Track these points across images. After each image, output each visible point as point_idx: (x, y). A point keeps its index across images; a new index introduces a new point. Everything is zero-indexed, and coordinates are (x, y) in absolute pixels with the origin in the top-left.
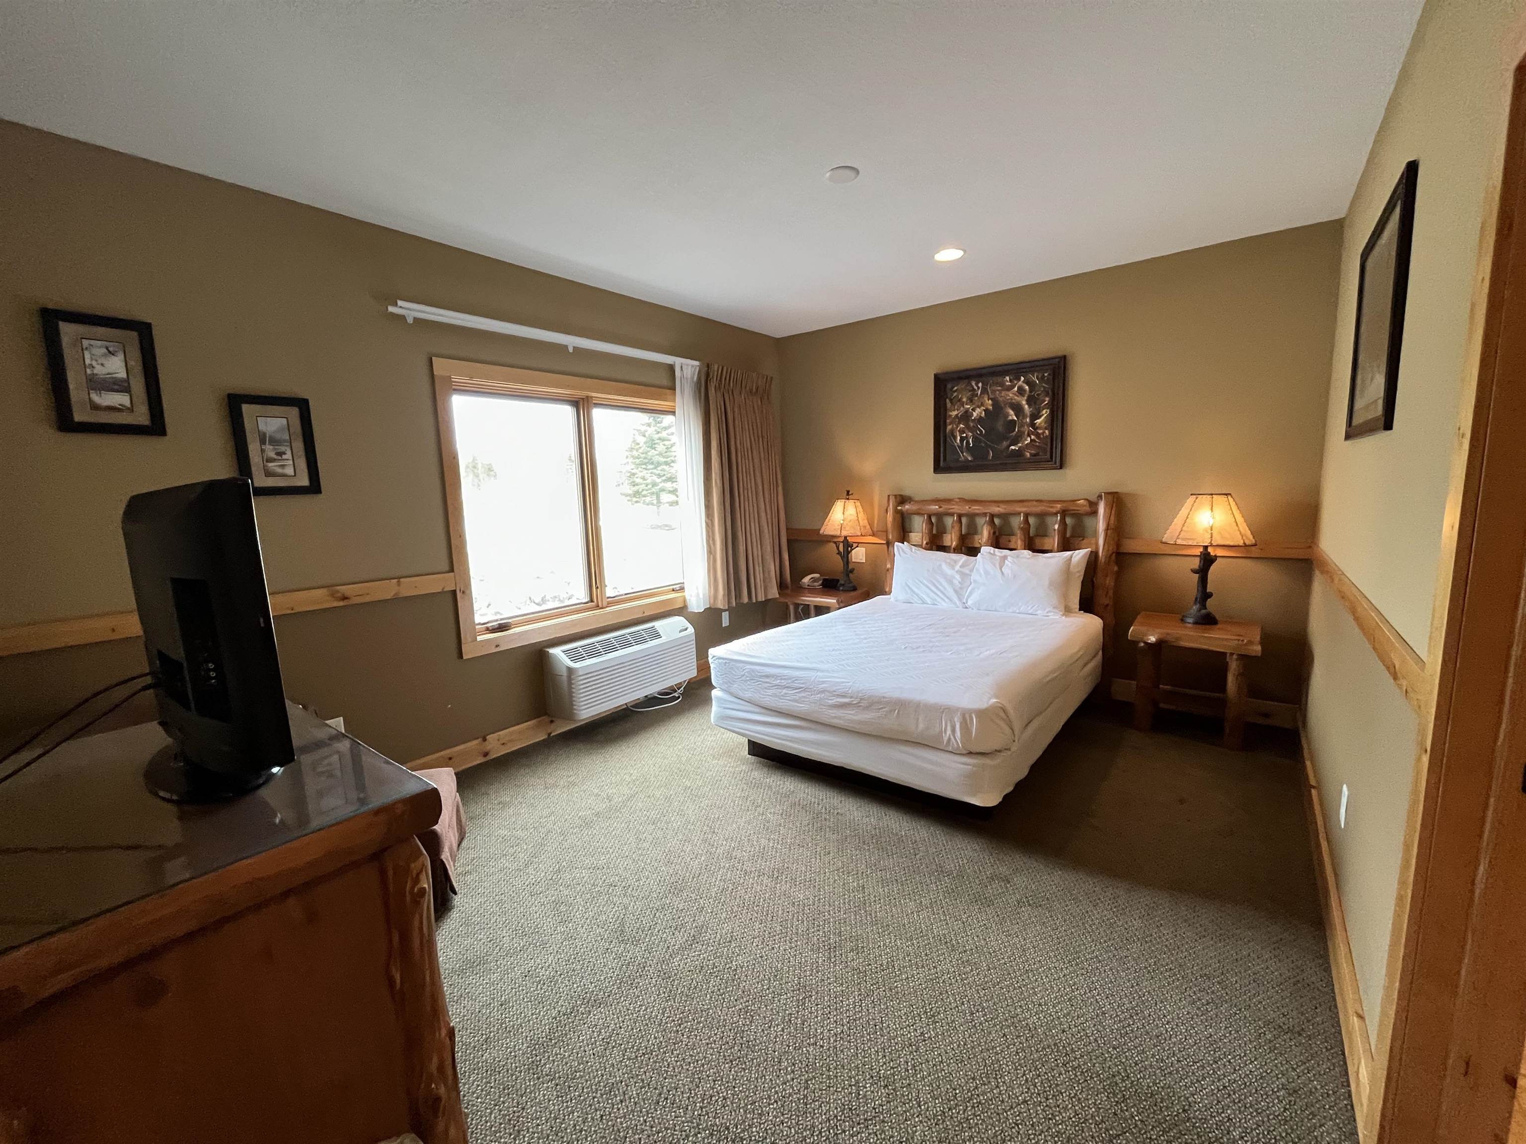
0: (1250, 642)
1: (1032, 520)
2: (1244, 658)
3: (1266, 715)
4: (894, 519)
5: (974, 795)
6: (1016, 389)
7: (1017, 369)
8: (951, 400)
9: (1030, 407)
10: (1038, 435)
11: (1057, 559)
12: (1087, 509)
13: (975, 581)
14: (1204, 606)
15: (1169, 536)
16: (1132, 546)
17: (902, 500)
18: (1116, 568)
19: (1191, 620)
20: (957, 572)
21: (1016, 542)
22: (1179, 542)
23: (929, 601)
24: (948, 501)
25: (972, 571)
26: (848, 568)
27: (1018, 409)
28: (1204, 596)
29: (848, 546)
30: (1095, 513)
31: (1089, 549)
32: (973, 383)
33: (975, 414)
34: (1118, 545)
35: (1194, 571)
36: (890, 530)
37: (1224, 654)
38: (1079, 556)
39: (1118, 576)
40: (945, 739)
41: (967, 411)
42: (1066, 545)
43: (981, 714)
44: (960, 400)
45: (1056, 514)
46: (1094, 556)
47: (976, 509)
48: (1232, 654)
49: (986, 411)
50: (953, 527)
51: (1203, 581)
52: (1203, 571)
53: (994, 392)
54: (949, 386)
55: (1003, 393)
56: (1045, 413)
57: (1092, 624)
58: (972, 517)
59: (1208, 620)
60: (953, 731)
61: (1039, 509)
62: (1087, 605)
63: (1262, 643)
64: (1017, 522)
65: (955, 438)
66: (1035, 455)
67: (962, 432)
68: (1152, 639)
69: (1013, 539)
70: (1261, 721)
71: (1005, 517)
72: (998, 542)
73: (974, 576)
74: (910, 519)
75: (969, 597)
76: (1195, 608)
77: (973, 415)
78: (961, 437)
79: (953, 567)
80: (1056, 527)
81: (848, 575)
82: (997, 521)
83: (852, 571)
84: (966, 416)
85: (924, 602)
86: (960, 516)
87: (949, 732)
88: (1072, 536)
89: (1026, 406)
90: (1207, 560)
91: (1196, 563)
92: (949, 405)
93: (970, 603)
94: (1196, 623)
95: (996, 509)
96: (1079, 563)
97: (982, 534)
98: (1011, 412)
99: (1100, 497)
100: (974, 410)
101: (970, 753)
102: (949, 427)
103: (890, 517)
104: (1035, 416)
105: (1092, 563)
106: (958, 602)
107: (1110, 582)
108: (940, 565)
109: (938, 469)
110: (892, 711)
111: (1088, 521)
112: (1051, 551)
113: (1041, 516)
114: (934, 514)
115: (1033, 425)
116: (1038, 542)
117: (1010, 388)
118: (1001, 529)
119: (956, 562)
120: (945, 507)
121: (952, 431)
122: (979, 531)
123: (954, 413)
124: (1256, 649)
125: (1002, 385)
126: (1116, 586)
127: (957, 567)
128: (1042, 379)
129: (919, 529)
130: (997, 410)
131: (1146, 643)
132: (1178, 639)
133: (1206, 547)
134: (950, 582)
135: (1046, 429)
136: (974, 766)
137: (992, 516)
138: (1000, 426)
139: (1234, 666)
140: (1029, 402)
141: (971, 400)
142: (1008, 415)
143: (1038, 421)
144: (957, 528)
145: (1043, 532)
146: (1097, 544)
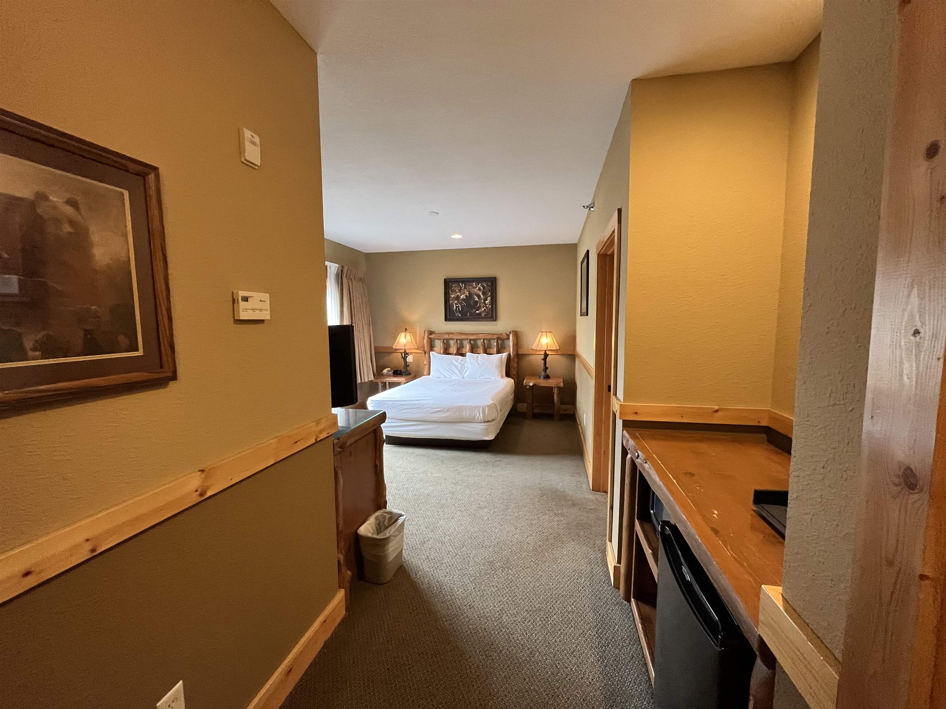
0: (560, 383)
1: (485, 342)
2: (559, 388)
3: (566, 410)
4: (427, 341)
5: (487, 436)
6: (478, 288)
7: (478, 280)
8: (451, 290)
9: (483, 296)
10: (487, 308)
11: (496, 358)
12: (506, 337)
13: (467, 367)
14: (546, 372)
15: (534, 347)
16: (521, 352)
17: (431, 333)
18: (517, 360)
19: (542, 377)
20: (459, 363)
21: (480, 351)
22: (538, 349)
23: (448, 376)
24: (452, 333)
25: (465, 362)
26: (406, 365)
27: (479, 296)
28: (546, 368)
29: (406, 354)
30: (509, 339)
31: (507, 353)
32: (461, 284)
33: (462, 297)
34: (517, 351)
35: (543, 360)
36: (426, 346)
37: (552, 387)
38: (504, 355)
39: (518, 362)
40: (477, 418)
41: (458, 295)
42: (499, 352)
43: (488, 406)
44: (455, 291)
45: (495, 339)
46: (509, 356)
47: (464, 337)
48: (555, 387)
49: (466, 296)
50: (454, 345)
51: (545, 363)
52: (545, 359)
53: (469, 289)
54: (450, 284)
55: (473, 290)
56: (489, 299)
57: (510, 382)
58: (461, 340)
59: (547, 377)
60: (479, 414)
61: (489, 337)
62: (508, 375)
63: (563, 382)
64: (480, 343)
65: (453, 306)
66: (486, 315)
67: (456, 304)
68: (531, 384)
69: (478, 350)
70: (565, 412)
71: (475, 340)
72: (473, 350)
73: (466, 365)
74: (434, 342)
75: (465, 373)
76: (543, 373)
77: (460, 297)
78: (456, 307)
79: (457, 362)
80: (495, 344)
81: (406, 368)
82: (472, 342)
83: (408, 366)
84: (458, 298)
85: (445, 377)
86: (457, 340)
87: (478, 415)
88: (501, 348)
89: (482, 296)
90: (546, 355)
91: (543, 357)
92: (450, 292)
93: (465, 376)
94: (544, 378)
95: (472, 337)
96: (504, 358)
97: (466, 347)
98: (476, 298)
99: (510, 332)
100: (461, 295)
101: (485, 422)
102: (451, 302)
103: (425, 340)
104: (485, 300)
105: (509, 357)
106: (460, 376)
107: (515, 365)
108: (452, 361)
109: (446, 319)
110: (456, 412)
111: (506, 342)
112: (493, 354)
113: (489, 340)
114: (446, 339)
115: (485, 303)
116: (488, 351)
117: (476, 288)
118: (474, 344)
119: (458, 359)
120: (451, 336)
121: (452, 304)
122: (465, 347)
123: (453, 296)
124: (562, 385)
125: (472, 286)
126: (517, 366)
127: (459, 361)
128: (487, 285)
129: (439, 344)
130: (470, 296)
131: (529, 386)
132: (539, 383)
133: (545, 351)
134: (456, 367)
135: (490, 305)
136: (487, 425)
137: (470, 340)
138: (472, 303)
139: (556, 391)
140: (483, 294)
141: (460, 291)
142: (475, 298)
143: (487, 302)
144: (456, 345)
145: (490, 347)
146: (510, 352)
